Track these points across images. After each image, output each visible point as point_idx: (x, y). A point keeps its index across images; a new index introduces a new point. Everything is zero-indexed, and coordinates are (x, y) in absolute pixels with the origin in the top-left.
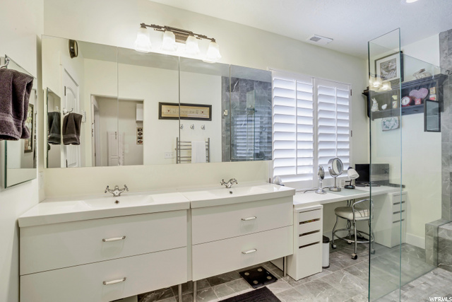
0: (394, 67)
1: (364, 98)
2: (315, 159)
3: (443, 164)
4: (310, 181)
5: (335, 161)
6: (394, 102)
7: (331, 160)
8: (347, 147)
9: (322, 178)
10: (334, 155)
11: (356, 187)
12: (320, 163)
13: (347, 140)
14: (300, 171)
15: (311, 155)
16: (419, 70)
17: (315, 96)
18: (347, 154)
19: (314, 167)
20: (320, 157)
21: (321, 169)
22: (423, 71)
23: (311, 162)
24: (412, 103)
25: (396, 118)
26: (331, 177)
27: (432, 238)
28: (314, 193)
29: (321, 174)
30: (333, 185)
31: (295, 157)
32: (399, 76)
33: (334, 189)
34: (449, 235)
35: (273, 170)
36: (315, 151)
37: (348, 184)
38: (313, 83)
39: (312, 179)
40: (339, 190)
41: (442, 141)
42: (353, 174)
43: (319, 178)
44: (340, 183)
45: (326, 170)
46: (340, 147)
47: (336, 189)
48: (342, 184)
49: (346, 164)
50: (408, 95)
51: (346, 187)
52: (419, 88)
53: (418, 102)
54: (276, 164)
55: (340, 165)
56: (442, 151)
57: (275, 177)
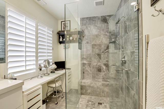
0: (67, 26)
1: (57, 35)
2: (37, 60)
3: (81, 60)
4: (34, 72)
5: (47, 61)
6: (67, 38)
7: (44, 61)
8: (51, 55)
9: (41, 70)
10: (46, 58)
11: (55, 72)
12: (39, 62)
13: (51, 51)
14: (28, 68)
15: (34, 58)
16: (75, 28)
17: (37, 29)
18: (51, 58)
19: (36, 65)
20: (39, 60)
21: (40, 65)
22: (76, 29)
23: (34, 62)
24: (73, 39)
25: (68, 44)
26: (44, 69)
27: (80, 86)
28: (36, 78)
29: (40, 68)
30: (46, 72)
31: (25, 60)
32: (69, 29)
33: (46, 74)
34: (84, 84)
35: (8, 69)
36: (37, 57)
37: (52, 70)
38: (36, 21)
39: (35, 71)
40: (49, 74)
41: (81, 53)
42: (55, 66)
43: (39, 70)
44: (49, 71)
45: (42, 65)
46: (49, 54)
47: (47, 74)
48: (50, 71)
49: (51, 62)
50: (72, 36)
51: (51, 72)
52: (75, 34)
53: (75, 39)
54: (10, 65)
55: (49, 63)
56: (81, 56)
57: (10, 73)
